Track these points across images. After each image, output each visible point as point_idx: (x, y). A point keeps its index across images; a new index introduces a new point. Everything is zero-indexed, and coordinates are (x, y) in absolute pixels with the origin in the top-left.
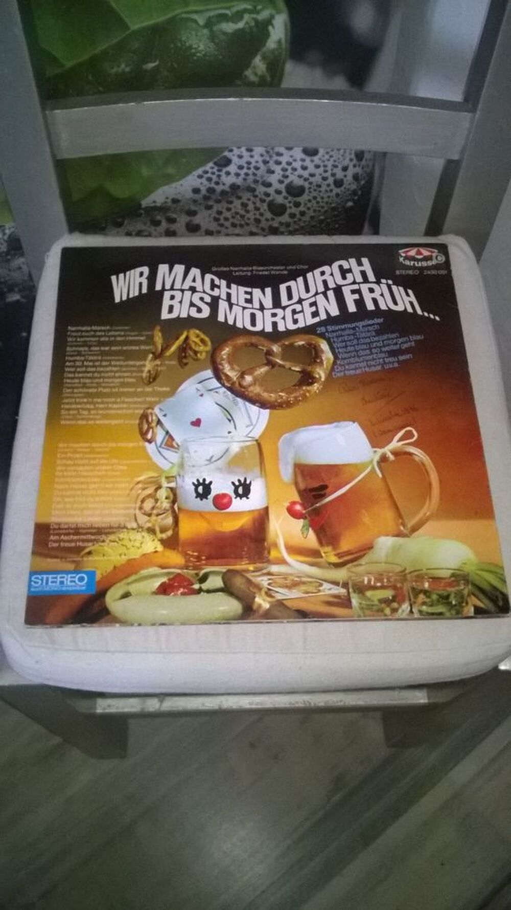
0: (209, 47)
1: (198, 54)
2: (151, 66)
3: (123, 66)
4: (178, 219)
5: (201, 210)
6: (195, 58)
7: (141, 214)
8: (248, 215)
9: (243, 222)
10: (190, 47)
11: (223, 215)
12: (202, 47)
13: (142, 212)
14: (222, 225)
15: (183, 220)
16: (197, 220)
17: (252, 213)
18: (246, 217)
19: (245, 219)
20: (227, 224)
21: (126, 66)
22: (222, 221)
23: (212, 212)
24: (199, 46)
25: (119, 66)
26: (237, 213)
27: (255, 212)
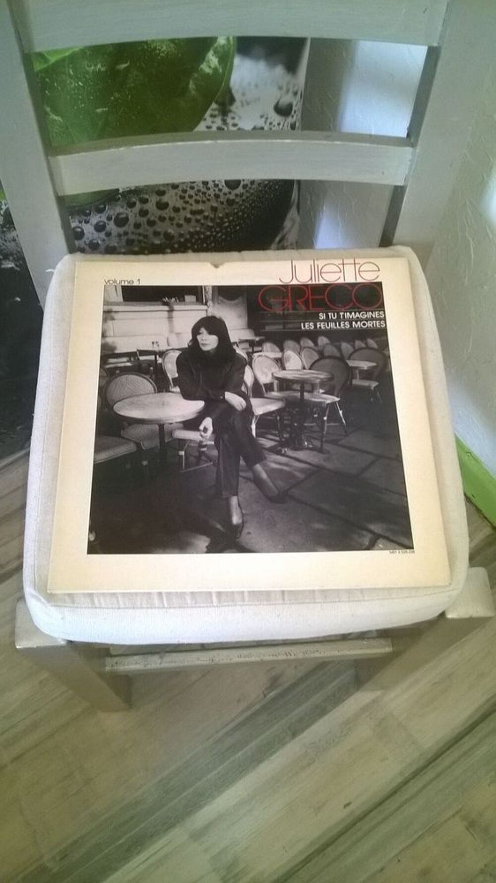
0: (171, 48)
1: (161, 54)
2: (123, 66)
3: (99, 66)
4: (150, 200)
5: (169, 190)
6: (159, 58)
7: (119, 197)
8: (209, 192)
9: (205, 199)
10: (155, 49)
11: (188, 193)
12: (164, 48)
13: (120, 196)
14: (187, 202)
15: (154, 199)
16: (165, 199)
17: (212, 190)
18: (207, 193)
19: (207, 195)
20: (192, 201)
21: (102, 66)
22: (187, 199)
23: (179, 191)
24: (162, 47)
25: (96, 66)
26: (199, 191)
27: (215, 189)
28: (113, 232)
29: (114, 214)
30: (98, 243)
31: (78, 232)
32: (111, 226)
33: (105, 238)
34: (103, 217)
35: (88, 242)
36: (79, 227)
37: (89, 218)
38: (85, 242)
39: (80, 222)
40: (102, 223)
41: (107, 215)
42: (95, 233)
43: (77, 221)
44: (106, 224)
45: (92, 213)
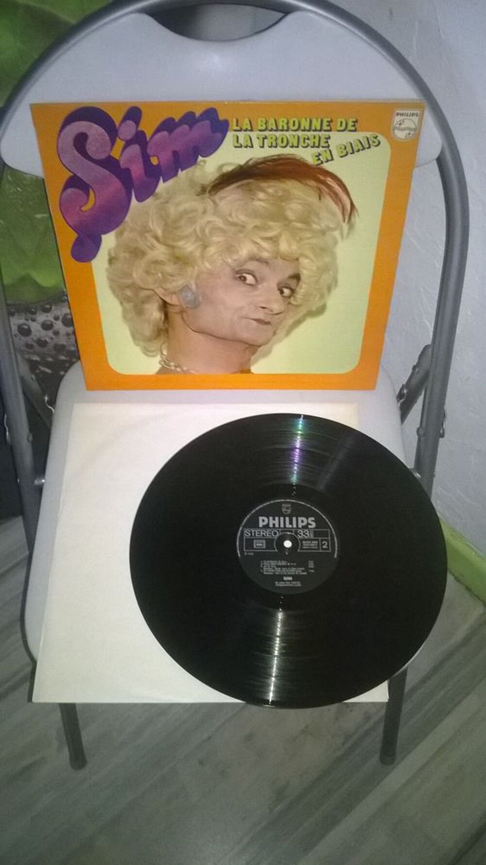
28: (60, 331)
29: (61, 315)
30: (46, 341)
31: (24, 329)
32: (59, 325)
33: (53, 336)
34: (48, 317)
35: (35, 338)
36: (26, 324)
37: (34, 316)
38: (32, 339)
39: (27, 320)
40: (49, 323)
41: (53, 315)
42: (42, 330)
43: (23, 318)
44: (54, 324)
45: (38, 312)
